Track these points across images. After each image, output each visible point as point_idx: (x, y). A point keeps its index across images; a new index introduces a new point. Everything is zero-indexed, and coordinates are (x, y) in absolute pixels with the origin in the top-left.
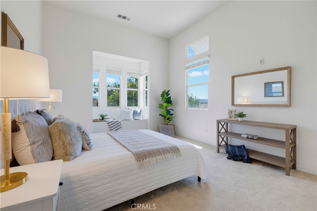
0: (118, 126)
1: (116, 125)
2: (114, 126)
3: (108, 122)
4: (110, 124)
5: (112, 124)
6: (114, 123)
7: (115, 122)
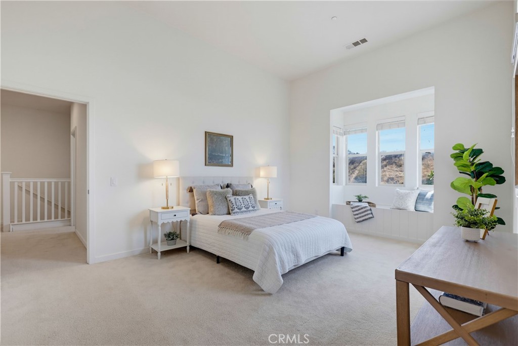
0: (365, 215)
1: (362, 213)
2: (360, 213)
3: (352, 206)
4: (354, 210)
5: (356, 210)
6: (359, 209)
7: (362, 208)
